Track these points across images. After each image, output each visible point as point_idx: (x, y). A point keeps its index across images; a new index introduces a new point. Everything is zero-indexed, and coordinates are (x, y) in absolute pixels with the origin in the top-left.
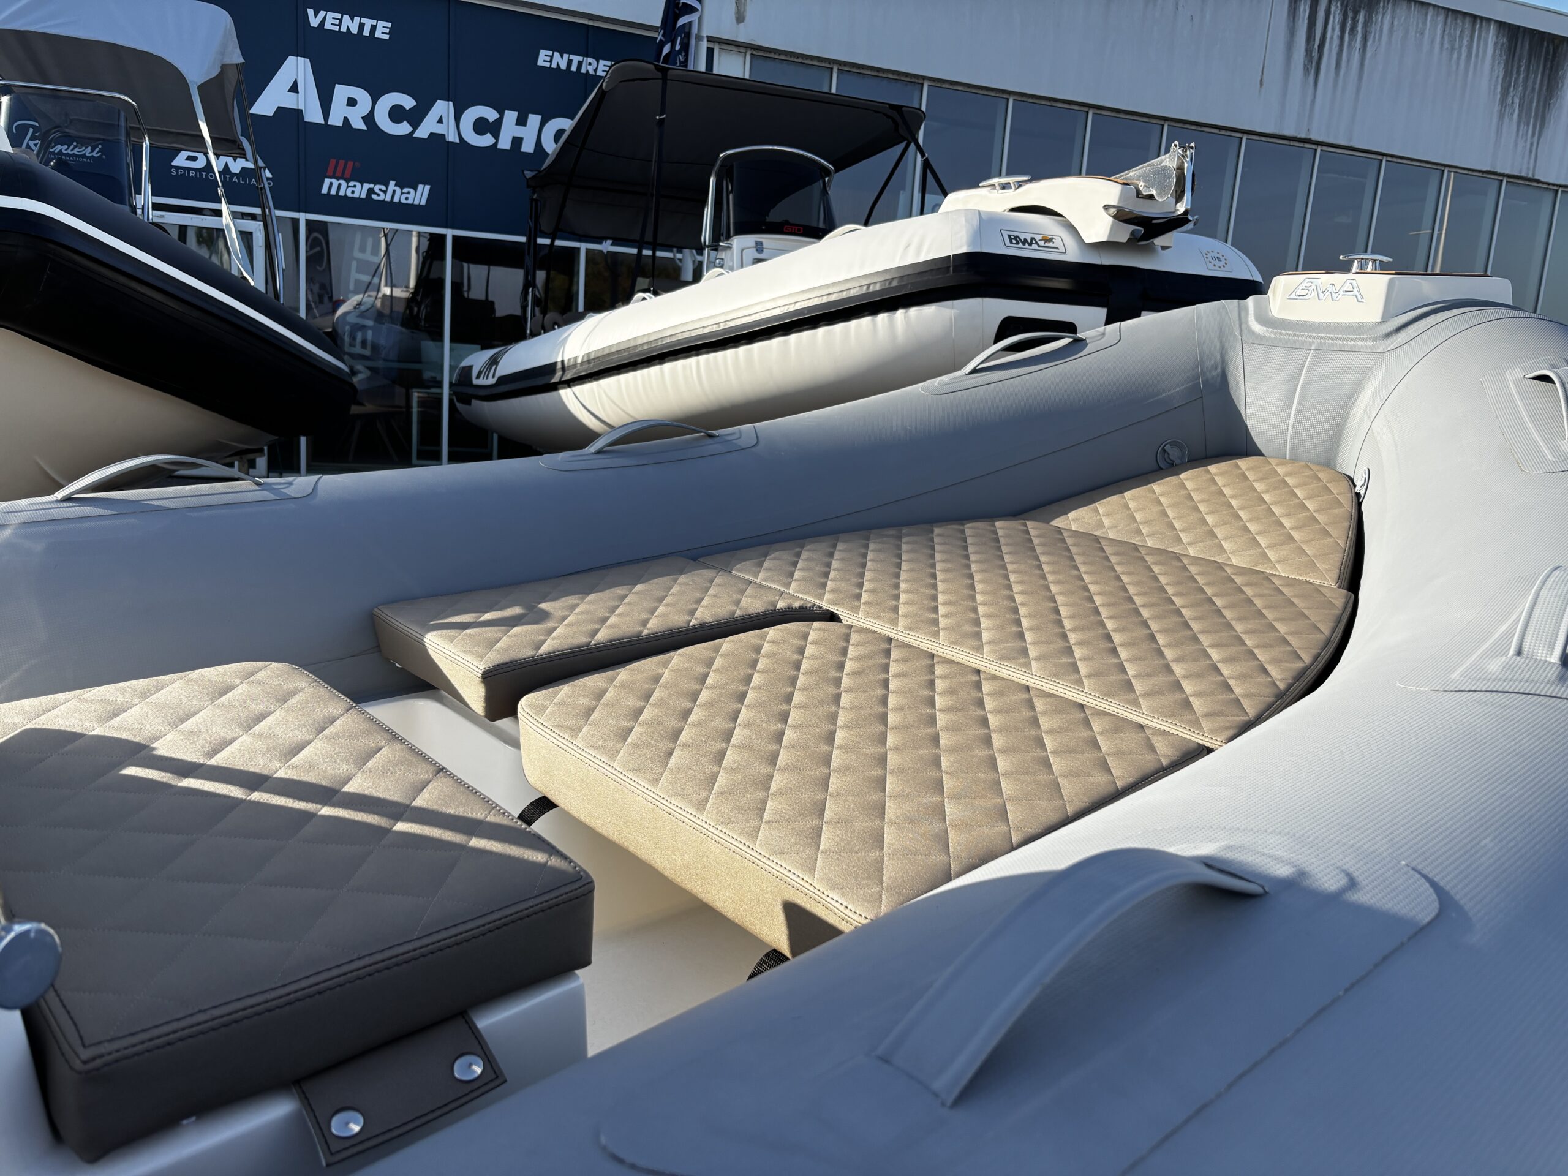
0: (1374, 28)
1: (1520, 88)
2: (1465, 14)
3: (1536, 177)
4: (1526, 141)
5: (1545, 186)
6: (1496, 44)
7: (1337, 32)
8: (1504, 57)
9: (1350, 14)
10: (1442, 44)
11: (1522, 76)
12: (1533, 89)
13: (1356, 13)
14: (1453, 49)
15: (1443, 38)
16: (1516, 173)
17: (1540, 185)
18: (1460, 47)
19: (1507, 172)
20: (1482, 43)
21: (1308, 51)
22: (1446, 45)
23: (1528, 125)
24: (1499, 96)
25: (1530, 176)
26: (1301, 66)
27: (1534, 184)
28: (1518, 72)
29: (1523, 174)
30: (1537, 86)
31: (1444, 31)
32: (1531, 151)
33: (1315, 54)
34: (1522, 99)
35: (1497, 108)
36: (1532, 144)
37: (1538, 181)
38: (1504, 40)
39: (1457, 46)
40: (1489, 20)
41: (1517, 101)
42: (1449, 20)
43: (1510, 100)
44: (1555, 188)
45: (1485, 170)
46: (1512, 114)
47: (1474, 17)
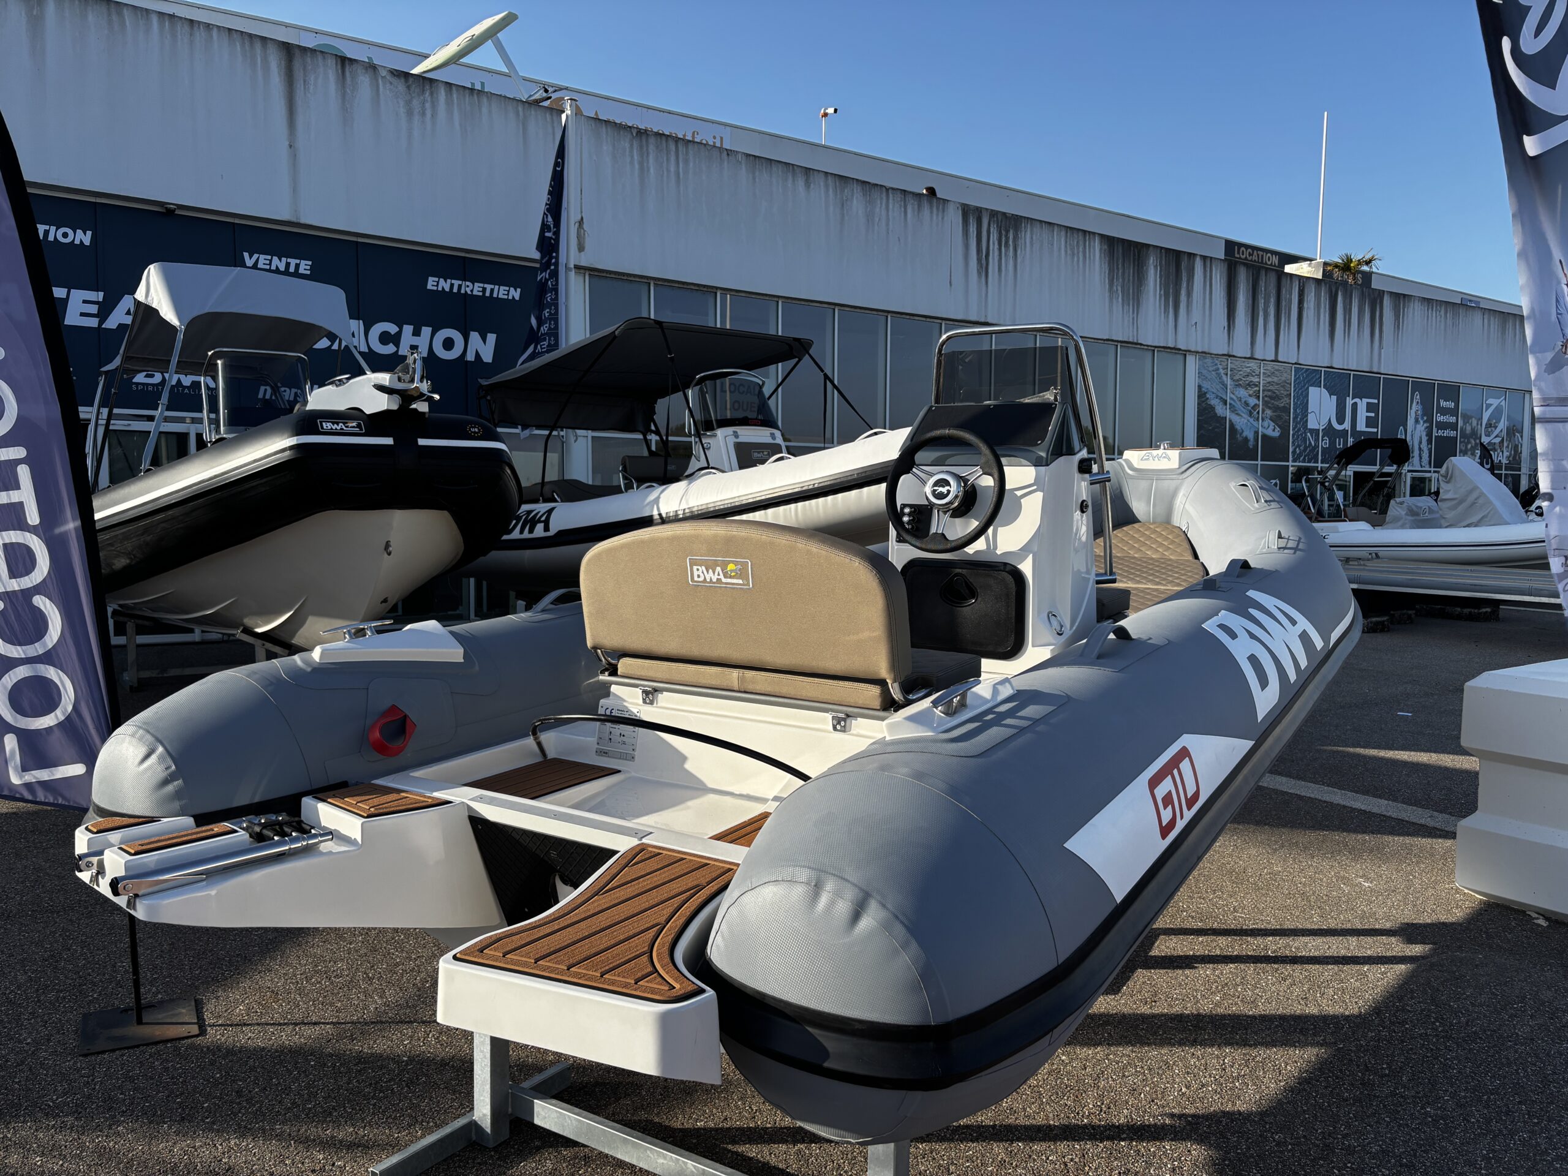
0: (1020, 242)
1: (1121, 280)
2: (1078, 230)
3: (1139, 342)
4: (1129, 316)
5: (1146, 347)
6: (1101, 249)
7: (996, 246)
8: (1107, 259)
9: (1003, 233)
10: (1066, 251)
11: (1120, 271)
12: (1129, 280)
13: (1007, 232)
14: (1073, 254)
15: (1066, 247)
16: (1126, 340)
17: (1142, 347)
18: (1078, 253)
19: (1120, 339)
20: (1092, 250)
21: (979, 260)
22: (1069, 252)
23: (1129, 305)
24: (1107, 286)
25: (1135, 341)
26: (975, 271)
27: (1139, 346)
28: (1118, 269)
29: (1131, 340)
30: (1131, 278)
31: (1066, 242)
32: (1133, 323)
33: (984, 261)
34: (1123, 287)
35: (1107, 294)
36: (1133, 319)
37: (1141, 344)
38: (1106, 247)
39: (1076, 252)
40: (1094, 233)
41: (1119, 288)
42: (1069, 234)
43: (1115, 288)
44: (1153, 348)
45: (1105, 338)
46: (1118, 298)
47: (1084, 232)
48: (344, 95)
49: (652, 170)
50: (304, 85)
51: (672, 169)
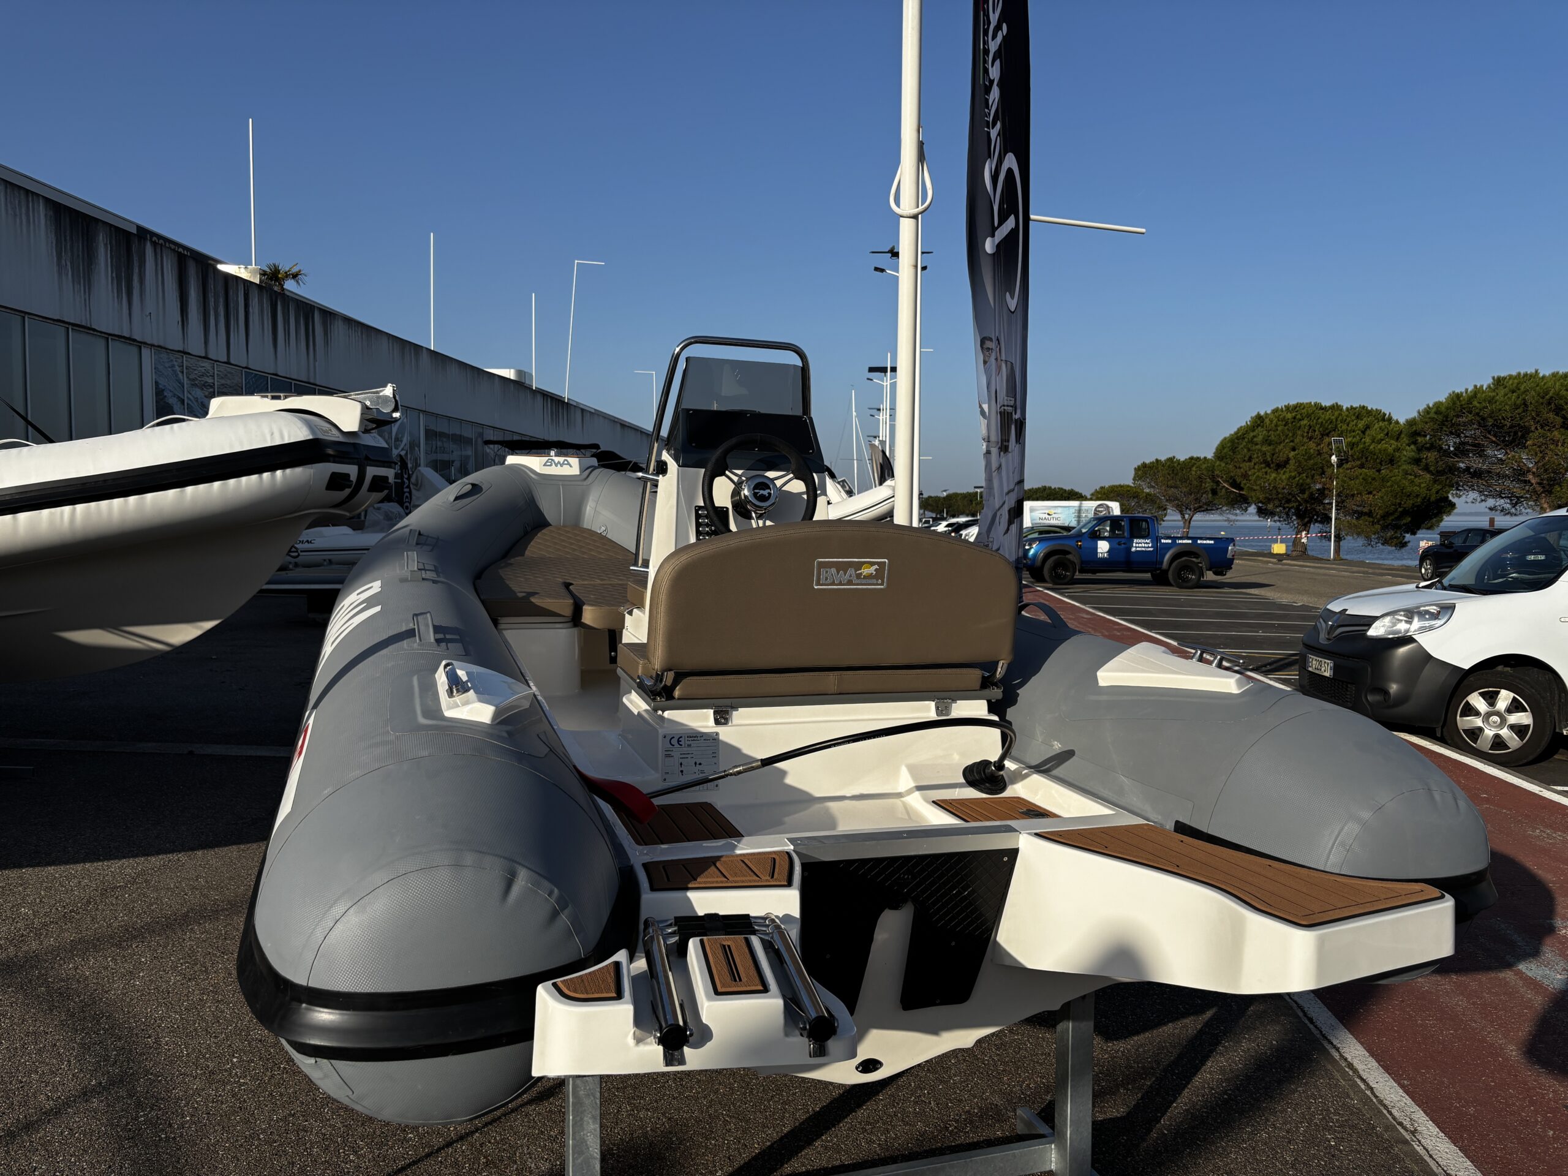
1: (69, 254)
2: (20, 188)
3: (93, 327)
4: (81, 297)
5: (99, 334)
6: (46, 215)
8: (54, 227)
10: (7, 210)
11: (68, 244)
12: (78, 256)
14: (15, 215)
15: (6, 205)
16: (78, 322)
17: (95, 333)
18: (21, 214)
19: (72, 321)
20: (36, 215)
22: (10, 210)
23: (80, 285)
24: (55, 258)
25: (89, 325)
27: (92, 332)
28: (65, 240)
29: (83, 324)
30: (80, 253)
31: (6, 199)
32: (85, 305)
34: (72, 265)
35: (55, 268)
36: (85, 300)
37: (94, 330)
38: (51, 213)
39: (18, 213)
40: (38, 195)
41: (69, 264)
43: (63, 262)
44: (106, 336)
45: (56, 318)
46: (67, 274)
47: (26, 191)
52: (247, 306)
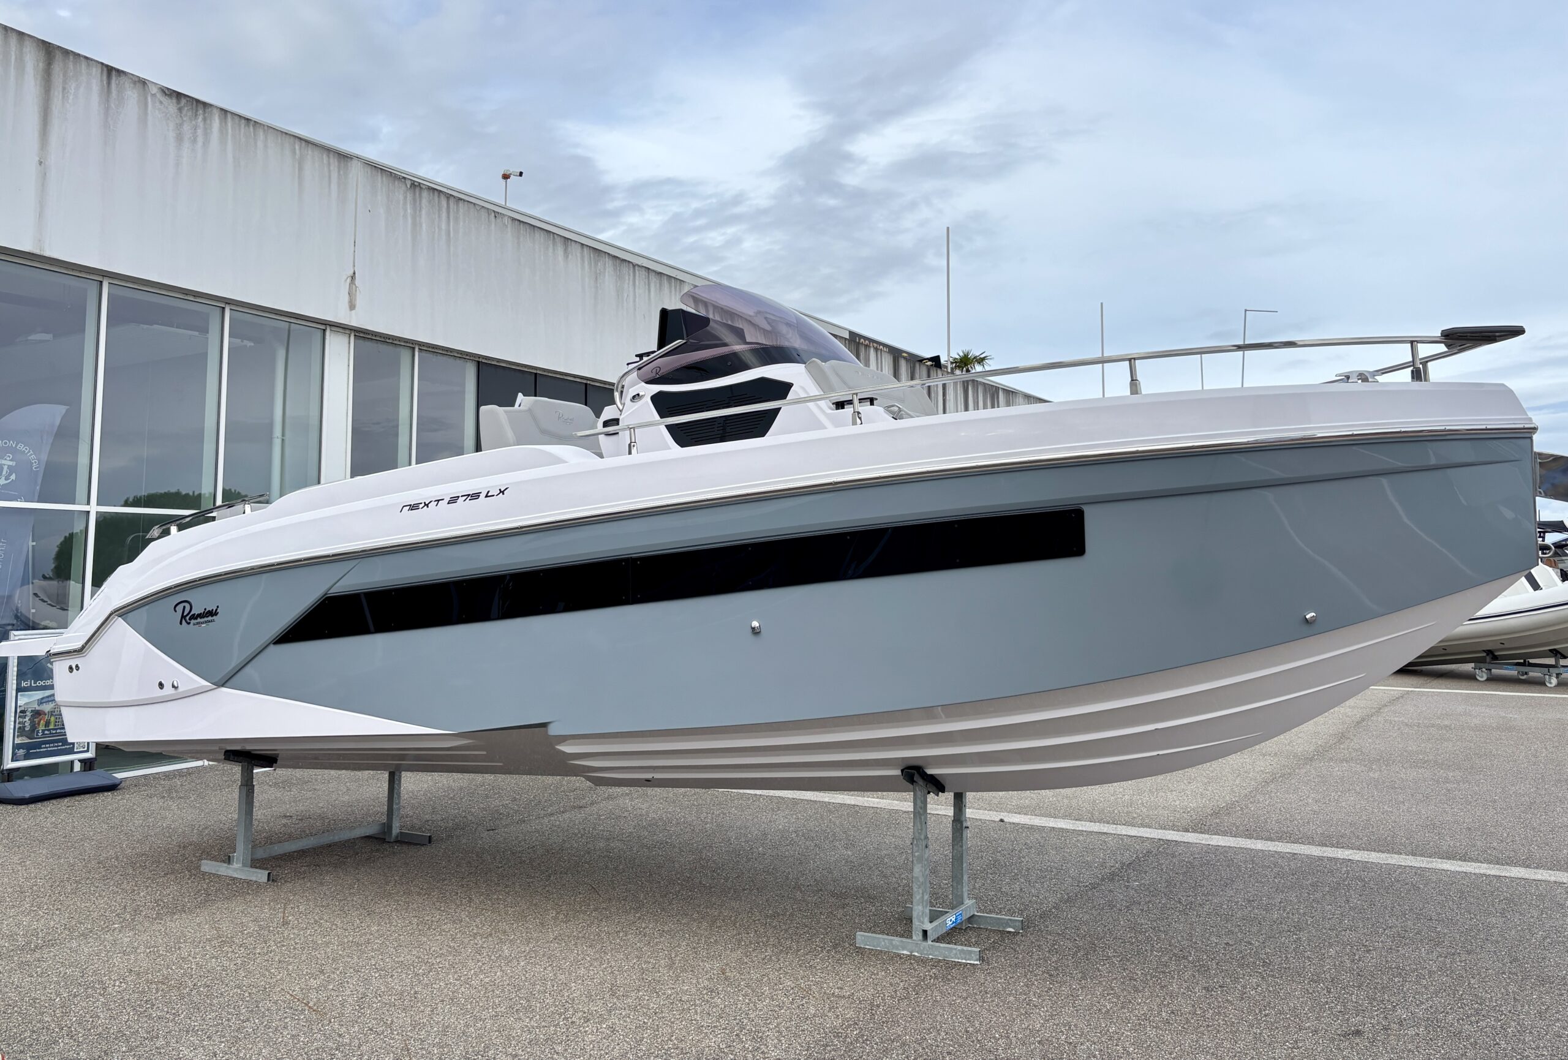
48: (107, 109)
49: (424, 226)
50: (63, 92)
51: (444, 226)
52: (944, 395)
